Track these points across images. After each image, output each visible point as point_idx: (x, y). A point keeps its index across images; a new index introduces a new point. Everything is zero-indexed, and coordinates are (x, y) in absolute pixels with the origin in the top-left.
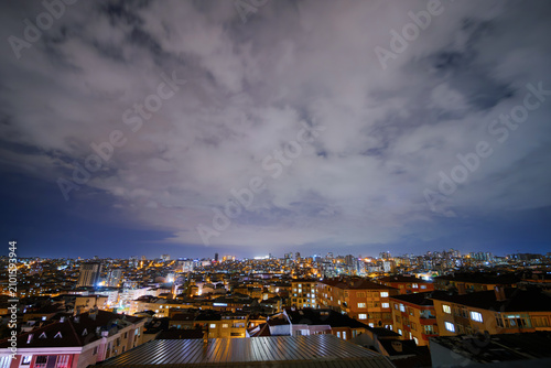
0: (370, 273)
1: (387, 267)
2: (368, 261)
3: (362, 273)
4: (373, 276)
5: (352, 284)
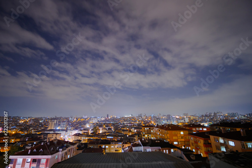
0: (178, 123)
1: (187, 120)
2: (178, 117)
3: (175, 123)
4: (180, 124)
5: (170, 128)
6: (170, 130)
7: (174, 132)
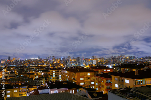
0: (87, 65)
1: (95, 62)
3: (83, 65)
4: (88, 66)
5: (78, 70)
6: (78, 72)
7: (81, 74)
